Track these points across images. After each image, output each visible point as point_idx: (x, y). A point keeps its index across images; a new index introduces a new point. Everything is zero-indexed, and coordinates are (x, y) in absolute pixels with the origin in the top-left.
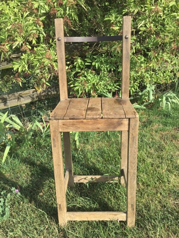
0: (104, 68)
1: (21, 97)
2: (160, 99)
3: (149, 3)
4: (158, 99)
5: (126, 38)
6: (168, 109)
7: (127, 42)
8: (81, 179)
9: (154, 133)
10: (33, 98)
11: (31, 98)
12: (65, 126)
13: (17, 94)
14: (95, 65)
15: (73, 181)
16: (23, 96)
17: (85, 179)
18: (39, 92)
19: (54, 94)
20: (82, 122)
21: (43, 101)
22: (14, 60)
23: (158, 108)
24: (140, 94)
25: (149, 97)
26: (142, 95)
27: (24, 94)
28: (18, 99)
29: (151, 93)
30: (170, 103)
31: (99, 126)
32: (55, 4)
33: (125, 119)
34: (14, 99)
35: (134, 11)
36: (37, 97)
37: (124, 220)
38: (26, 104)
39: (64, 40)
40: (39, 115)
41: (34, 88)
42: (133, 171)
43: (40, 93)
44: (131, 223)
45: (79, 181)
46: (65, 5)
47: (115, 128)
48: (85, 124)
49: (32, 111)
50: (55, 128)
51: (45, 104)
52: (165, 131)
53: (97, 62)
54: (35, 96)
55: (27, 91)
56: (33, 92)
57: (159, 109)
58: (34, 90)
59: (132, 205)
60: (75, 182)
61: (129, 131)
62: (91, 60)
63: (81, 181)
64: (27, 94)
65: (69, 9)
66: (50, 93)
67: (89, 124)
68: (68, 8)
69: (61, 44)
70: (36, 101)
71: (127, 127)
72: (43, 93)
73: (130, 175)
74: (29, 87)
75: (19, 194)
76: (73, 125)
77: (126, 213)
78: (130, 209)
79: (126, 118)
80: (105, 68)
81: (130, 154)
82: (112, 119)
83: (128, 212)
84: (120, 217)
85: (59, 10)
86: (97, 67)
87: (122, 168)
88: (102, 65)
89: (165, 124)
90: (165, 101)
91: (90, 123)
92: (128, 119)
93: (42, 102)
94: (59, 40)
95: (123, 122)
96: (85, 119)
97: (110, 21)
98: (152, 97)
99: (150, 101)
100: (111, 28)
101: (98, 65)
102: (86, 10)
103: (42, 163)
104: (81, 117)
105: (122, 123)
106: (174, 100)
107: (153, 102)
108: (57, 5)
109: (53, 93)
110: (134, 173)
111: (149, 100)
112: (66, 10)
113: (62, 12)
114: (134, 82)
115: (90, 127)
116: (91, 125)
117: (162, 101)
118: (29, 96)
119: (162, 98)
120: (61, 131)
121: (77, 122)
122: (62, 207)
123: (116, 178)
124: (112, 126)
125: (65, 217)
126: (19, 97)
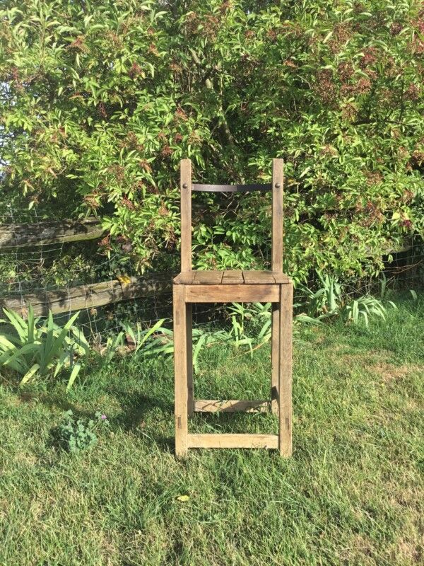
0: (246, 241)
1: (93, 292)
2: (348, 307)
3: (317, 141)
4: (345, 307)
5: (277, 187)
6: (363, 323)
7: (278, 192)
8: (206, 406)
9: (334, 356)
10: (114, 296)
11: (110, 296)
12: (193, 294)
13: (85, 288)
14: (231, 235)
15: (194, 408)
16: (96, 291)
17: (214, 405)
18: (124, 286)
19: (152, 291)
20: (217, 289)
21: (130, 305)
23: (345, 322)
24: (312, 297)
25: (328, 305)
26: (315, 299)
27: (98, 288)
28: (88, 295)
29: (333, 297)
30: (368, 314)
31: (240, 294)
32: (171, 140)
33: (275, 286)
34: (79, 296)
35: (294, 154)
36: (122, 294)
37: (276, 447)
38: (98, 308)
39: (191, 187)
40: (121, 329)
41: (117, 279)
42: (286, 363)
43: (127, 288)
44: (286, 451)
45: (203, 408)
46: (186, 142)
47: (262, 298)
48: (221, 291)
49: (107, 323)
50: (180, 296)
51: (132, 309)
52: (355, 354)
53: (235, 230)
54: (117, 292)
55: (103, 284)
56: (115, 286)
57: (346, 324)
58: (117, 281)
59: (287, 420)
60: (196, 410)
61: (280, 303)
62: (225, 229)
63: (207, 409)
64: (103, 288)
65: (192, 148)
66: (144, 289)
67: (226, 292)
68: (189, 147)
69: (187, 193)
70: (117, 303)
71: (278, 296)
72: (132, 286)
74: (107, 278)
75: (107, 422)
76: (205, 292)
77: (279, 435)
78: (283, 427)
79: (275, 284)
80: (248, 241)
81: (282, 337)
82: (258, 284)
83: (282, 433)
84: (270, 441)
85: (175, 150)
86: (234, 239)
88: (243, 237)
89: (356, 345)
90: (357, 310)
91: (228, 290)
92: (278, 286)
93: (128, 307)
94: (184, 187)
95: (272, 290)
96: (221, 284)
97: (256, 167)
98: (334, 306)
99: (331, 312)
100: (259, 177)
101: (237, 235)
102: (214, 149)
103: (136, 392)
104: (216, 281)
105: (271, 292)
106: (374, 310)
107: (336, 313)
108: (173, 142)
109: (150, 288)
110: (288, 366)
111: (329, 310)
112: (187, 149)
113: (181, 153)
114: (299, 269)
115: (227, 295)
116: (229, 293)
117: (352, 310)
118: (108, 291)
119: (352, 304)
120: (187, 300)
121: (210, 288)
122: (182, 421)
123: (264, 405)
124: (258, 295)
125: (185, 441)
126: (89, 292)
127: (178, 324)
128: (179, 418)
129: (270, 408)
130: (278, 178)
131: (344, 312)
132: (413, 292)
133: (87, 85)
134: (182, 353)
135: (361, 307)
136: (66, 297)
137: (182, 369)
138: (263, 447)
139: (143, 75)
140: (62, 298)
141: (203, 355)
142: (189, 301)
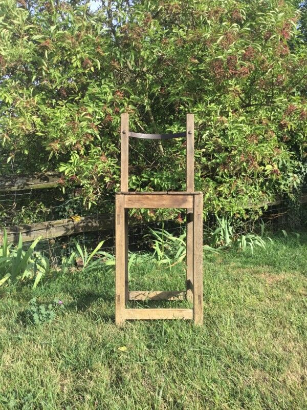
0: (164, 186)
1: (53, 226)
2: (239, 240)
4: (236, 240)
5: (190, 133)
6: (250, 250)
7: (190, 137)
8: (138, 295)
10: (67, 230)
11: (64, 229)
12: (130, 202)
13: (47, 223)
14: (154, 180)
15: (129, 297)
16: (55, 226)
17: (144, 295)
18: (76, 222)
19: (96, 226)
20: (148, 198)
21: (79, 237)
22: (51, 178)
23: (237, 250)
24: (212, 233)
25: (225, 240)
26: (215, 235)
27: (57, 224)
28: (48, 229)
29: (228, 236)
30: (253, 245)
31: (164, 202)
34: (42, 229)
36: (72, 228)
37: (191, 318)
38: (57, 239)
39: (128, 134)
42: (198, 254)
43: (78, 223)
44: (199, 322)
45: (136, 297)
47: (180, 205)
48: (151, 200)
49: (62, 251)
50: (121, 203)
51: (81, 241)
53: (157, 178)
54: (70, 227)
55: (61, 221)
56: (68, 222)
58: (70, 219)
59: (199, 296)
60: (130, 299)
61: (194, 208)
62: (149, 176)
63: (139, 298)
64: (60, 223)
66: (90, 224)
67: (154, 201)
69: (126, 137)
70: (71, 235)
71: (192, 204)
72: (81, 223)
73: (196, 259)
74: (63, 217)
75: (63, 306)
76: (139, 200)
77: (194, 309)
78: (197, 302)
79: (190, 194)
80: (166, 185)
81: (195, 234)
83: (196, 306)
84: (187, 314)
85: (114, 118)
86: (155, 183)
87: (188, 279)
88: (162, 182)
89: (246, 263)
90: (245, 241)
91: (156, 199)
92: (192, 196)
94: (124, 133)
95: (187, 199)
96: (150, 194)
98: (229, 241)
99: (226, 245)
101: (158, 181)
105: (187, 200)
106: (257, 243)
107: (230, 245)
108: (113, 113)
109: (94, 224)
111: (225, 243)
115: (155, 203)
116: (157, 201)
117: (241, 242)
118: (63, 226)
119: (241, 238)
120: (126, 206)
121: (143, 198)
122: (121, 299)
123: (181, 294)
124: (178, 203)
125: (123, 314)
126: (49, 227)
127: (119, 224)
128: (119, 296)
129: (186, 296)
130: (190, 127)
131: (236, 244)
132: (284, 231)
133: (53, 75)
134: (122, 245)
135: (248, 240)
136: (32, 229)
137: (121, 258)
138: (181, 318)
139: (92, 69)
140: (29, 231)
141: (134, 269)
142: (127, 207)
